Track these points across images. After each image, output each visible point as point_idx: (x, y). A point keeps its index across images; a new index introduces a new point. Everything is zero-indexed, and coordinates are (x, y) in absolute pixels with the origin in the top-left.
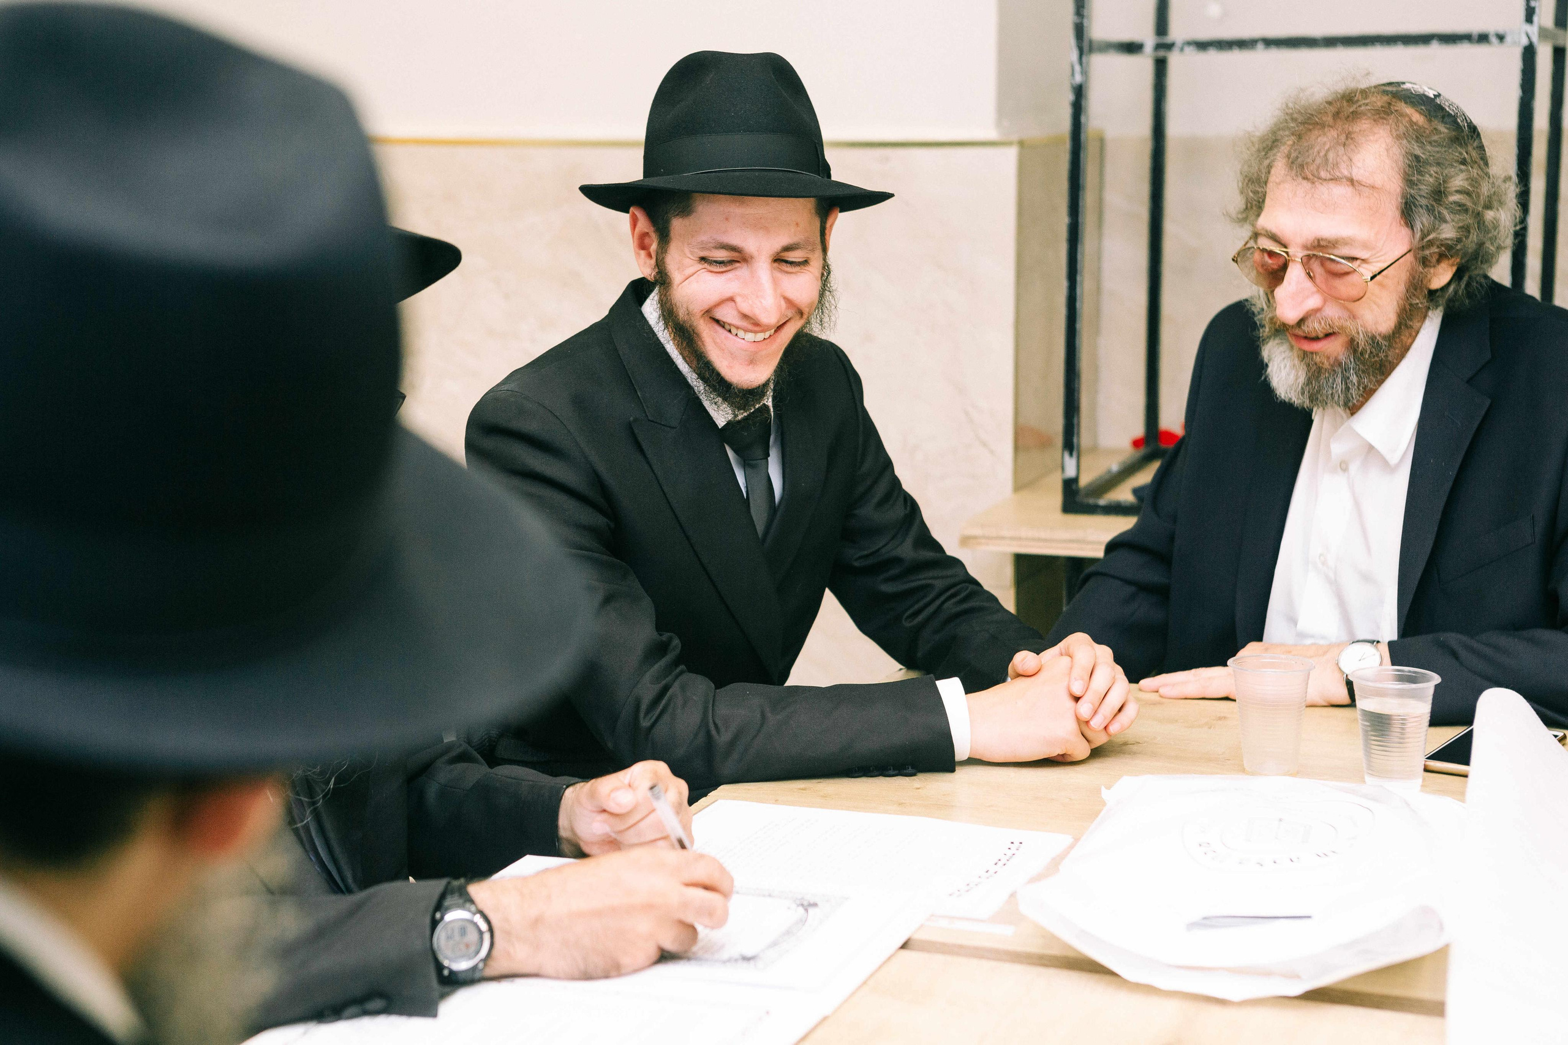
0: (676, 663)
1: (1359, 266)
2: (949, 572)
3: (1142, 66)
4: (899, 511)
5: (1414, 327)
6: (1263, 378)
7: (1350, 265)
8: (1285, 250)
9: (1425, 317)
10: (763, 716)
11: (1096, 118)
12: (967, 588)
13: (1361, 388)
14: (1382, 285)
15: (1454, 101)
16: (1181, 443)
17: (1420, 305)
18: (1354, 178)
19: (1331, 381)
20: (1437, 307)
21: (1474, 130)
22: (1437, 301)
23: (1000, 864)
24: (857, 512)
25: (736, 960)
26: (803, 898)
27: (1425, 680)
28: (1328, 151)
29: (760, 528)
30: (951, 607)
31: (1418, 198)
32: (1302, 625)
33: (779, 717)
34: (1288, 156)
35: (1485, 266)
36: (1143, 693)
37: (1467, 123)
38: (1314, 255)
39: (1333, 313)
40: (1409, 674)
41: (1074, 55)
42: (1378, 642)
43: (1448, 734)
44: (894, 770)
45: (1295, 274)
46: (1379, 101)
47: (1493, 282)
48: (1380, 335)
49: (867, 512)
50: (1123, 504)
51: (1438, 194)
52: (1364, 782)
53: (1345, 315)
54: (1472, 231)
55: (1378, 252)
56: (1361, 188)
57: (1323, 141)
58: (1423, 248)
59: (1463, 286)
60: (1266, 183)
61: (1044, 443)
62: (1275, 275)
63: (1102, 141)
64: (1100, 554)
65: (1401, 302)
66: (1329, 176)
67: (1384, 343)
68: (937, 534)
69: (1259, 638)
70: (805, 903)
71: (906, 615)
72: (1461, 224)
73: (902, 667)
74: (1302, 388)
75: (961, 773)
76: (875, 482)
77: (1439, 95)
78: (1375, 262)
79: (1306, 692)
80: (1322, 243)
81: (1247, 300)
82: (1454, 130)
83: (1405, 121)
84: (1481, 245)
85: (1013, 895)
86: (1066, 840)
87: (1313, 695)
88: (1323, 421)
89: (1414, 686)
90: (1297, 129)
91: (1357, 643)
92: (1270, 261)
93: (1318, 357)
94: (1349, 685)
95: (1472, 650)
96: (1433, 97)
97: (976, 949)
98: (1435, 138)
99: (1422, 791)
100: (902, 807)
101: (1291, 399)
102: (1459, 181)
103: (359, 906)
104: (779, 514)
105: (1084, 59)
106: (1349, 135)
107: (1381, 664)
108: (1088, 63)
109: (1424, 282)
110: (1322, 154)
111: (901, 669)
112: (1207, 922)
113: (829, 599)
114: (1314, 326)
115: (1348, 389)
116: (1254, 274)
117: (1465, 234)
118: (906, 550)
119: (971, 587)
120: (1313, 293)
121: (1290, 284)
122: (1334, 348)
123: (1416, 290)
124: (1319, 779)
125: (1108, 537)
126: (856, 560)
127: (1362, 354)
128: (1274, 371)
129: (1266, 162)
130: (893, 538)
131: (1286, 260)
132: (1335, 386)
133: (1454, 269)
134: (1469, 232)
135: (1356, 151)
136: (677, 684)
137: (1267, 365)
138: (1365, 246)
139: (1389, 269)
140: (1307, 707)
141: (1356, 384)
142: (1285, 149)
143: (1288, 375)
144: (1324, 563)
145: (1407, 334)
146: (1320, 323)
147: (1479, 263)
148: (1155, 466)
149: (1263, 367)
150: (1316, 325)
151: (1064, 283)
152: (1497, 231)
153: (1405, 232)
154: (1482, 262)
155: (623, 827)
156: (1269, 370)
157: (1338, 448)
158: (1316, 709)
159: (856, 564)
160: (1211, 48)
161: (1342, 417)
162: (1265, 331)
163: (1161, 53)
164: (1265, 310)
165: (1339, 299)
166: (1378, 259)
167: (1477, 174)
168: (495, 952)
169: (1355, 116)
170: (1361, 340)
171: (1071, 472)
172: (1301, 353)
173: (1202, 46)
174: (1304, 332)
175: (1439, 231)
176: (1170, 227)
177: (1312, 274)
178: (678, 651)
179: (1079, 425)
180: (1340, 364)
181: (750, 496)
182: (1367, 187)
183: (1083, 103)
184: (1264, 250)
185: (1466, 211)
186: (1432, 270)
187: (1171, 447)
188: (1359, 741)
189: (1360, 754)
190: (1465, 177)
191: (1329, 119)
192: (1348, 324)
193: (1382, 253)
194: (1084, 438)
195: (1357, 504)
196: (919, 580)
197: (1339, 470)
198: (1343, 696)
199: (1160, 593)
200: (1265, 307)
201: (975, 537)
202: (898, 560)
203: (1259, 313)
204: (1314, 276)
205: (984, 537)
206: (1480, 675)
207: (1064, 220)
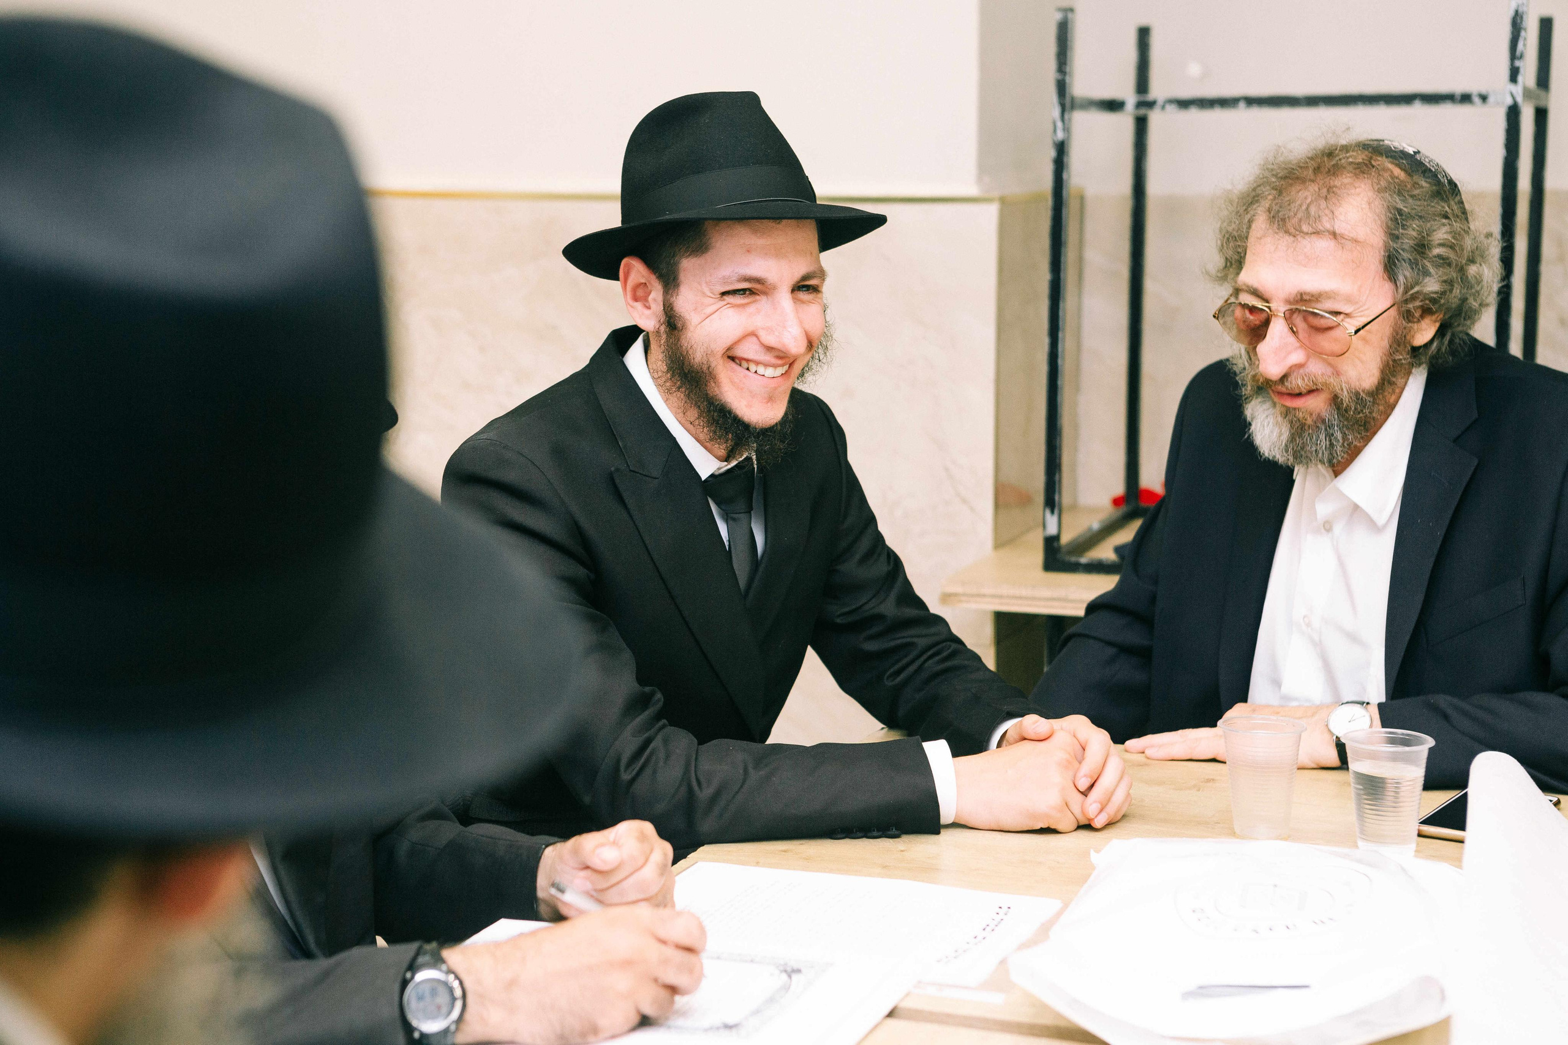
0: (658, 717)
1: (1342, 320)
2: (933, 630)
3: (1123, 124)
4: (882, 568)
5: (1398, 383)
6: (1246, 437)
7: (1335, 319)
8: (1267, 305)
9: (1409, 373)
10: (746, 770)
11: (1077, 176)
12: (950, 646)
13: (1346, 445)
14: (1365, 340)
15: (1434, 158)
16: (1162, 502)
17: (1403, 361)
18: (1337, 232)
19: (1314, 437)
20: (1420, 365)
21: (1453, 185)
22: (1420, 359)
23: (988, 929)
24: (838, 567)
25: (718, 1028)
26: (786, 964)
27: (1419, 742)
28: (1308, 206)
29: (742, 582)
30: (933, 666)
31: (1401, 252)
32: (1285, 689)
33: (762, 773)
34: (1269, 210)
35: (1468, 322)
36: (1129, 754)
37: (1447, 180)
38: (1297, 309)
39: (1317, 369)
40: (1402, 736)
41: (1056, 112)
42: (1368, 703)
43: (1441, 799)
44: (878, 831)
45: (1278, 329)
46: (1360, 157)
47: (1476, 340)
48: (1363, 391)
49: (851, 568)
50: (1105, 563)
51: (1422, 247)
52: (1357, 847)
53: (1329, 370)
54: (1456, 285)
55: (1361, 307)
56: (1343, 241)
57: (1304, 195)
58: (1406, 301)
59: (1446, 342)
60: (1247, 238)
61: (1024, 500)
62: (1257, 332)
63: (1082, 199)
64: (1081, 612)
65: (1384, 358)
66: (1311, 230)
67: (1368, 399)
68: (920, 590)
69: (1245, 699)
70: (789, 969)
71: (888, 673)
72: (1445, 278)
73: (884, 726)
74: (1286, 446)
75: (945, 835)
76: (857, 539)
77: (1419, 152)
78: (1359, 317)
79: (1298, 754)
80: (1305, 297)
81: (1228, 360)
82: (1435, 185)
83: (1387, 175)
84: (1464, 300)
85: (1003, 962)
86: (1056, 904)
87: (1304, 759)
88: (1305, 481)
89: (1407, 749)
90: (1278, 183)
91: (1347, 704)
92: (1251, 317)
93: (1301, 413)
94: (1341, 747)
95: (1465, 713)
96: (1413, 153)
97: (966, 1018)
98: (1416, 192)
99: (1416, 856)
100: (887, 870)
101: (1274, 457)
102: (1441, 234)
103: (326, 974)
104: (761, 569)
105: (1066, 116)
106: (1330, 189)
107: (1371, 726)
108: (1070, 120)
109: (1408, 337)
110: (1304, 207)
111: (883, 728)
112: (1203, 991)
113: (811, 657)
114: (1297, 382)
115: (1332, 445)
116: (1234, 332)
117: (1449, 288)
118: (888, 607)
119: (954, 646)
120: (1296, 349)
121: (1272, 339)
122: (1317, 405)
123: (1399, 346)
124: (1311, 844)
125: (1091, 595)
126: (839, 616)
127: (1346, 411)
128: (1258, 429)
129: (1248, 217)
130: (874, 596)
131: (1269, 316)
132: (1319, 442)
133: (1438, 325)
134: (1453, 286)
135: (1338, 204)
136: (659, 737)
137: (1250, 424)
138: (1349, 300)
139: (1372, 323)
140: (1298, 769)
141: (1341, 441)
142: (1266, 204)
143: (1272, 432)
144: (1308, 625)
145: (1390, 390)
146: (1303, 379)
147: (1462, 319)
148: (1136, 525)
149: (1245, 425)
150: (1300, 382)
151: (1046, 341)
152: (1480, 286)
153: (1388, 286)
154: (1465, 319)
155: (605, 885)
156: (1253, 428)
157: (1324, 509)
158: (1306, 771)
159: (838, 621)
160: (1192, 106)
161: (1325, 477)
162: (1247, 390)
163: (1142, 111)
164: (1247, 368)
165: (1321, 354)
166: (1362, 313)
167: (1460, 227)
168: (468, 1016)
169: (1335, 170)
170: (1345, 396)
171: (1052, 530)
172: (1284, 410)
173: (1184, 104)
174: (1287, 388)
175: (1422, 284)
176: (1150, 286)
177: (1295, 329)
178: (661, 704)
179: (1060, 481)
180: (1323, 421)
181: (732, 547)
182: (1350, 240)
183: (1065, 160)
184: (1244, 306)
185: (1449, 265)
186: (1415, 326)
187: (1152, 506)
188: (1352, 805)
189: (1353, 818)
190: (1449, 230)
191: (1310, 173)
192: (1332, 380)
193: (1365, 307)
194: (1066, 497)
195: (1342, 564)
196: (904, 637)
197: (1323, 530)
198: (1333, 758)
199: (1143, 655)
200: (1247, 364)
201: (956, 595)
202: (880, 617)
203: (1240, 373)
204: (1297, 332)
205: (964, 595)
206: (1473, 738)
207: (1046, 276)
